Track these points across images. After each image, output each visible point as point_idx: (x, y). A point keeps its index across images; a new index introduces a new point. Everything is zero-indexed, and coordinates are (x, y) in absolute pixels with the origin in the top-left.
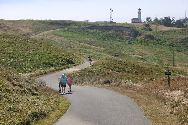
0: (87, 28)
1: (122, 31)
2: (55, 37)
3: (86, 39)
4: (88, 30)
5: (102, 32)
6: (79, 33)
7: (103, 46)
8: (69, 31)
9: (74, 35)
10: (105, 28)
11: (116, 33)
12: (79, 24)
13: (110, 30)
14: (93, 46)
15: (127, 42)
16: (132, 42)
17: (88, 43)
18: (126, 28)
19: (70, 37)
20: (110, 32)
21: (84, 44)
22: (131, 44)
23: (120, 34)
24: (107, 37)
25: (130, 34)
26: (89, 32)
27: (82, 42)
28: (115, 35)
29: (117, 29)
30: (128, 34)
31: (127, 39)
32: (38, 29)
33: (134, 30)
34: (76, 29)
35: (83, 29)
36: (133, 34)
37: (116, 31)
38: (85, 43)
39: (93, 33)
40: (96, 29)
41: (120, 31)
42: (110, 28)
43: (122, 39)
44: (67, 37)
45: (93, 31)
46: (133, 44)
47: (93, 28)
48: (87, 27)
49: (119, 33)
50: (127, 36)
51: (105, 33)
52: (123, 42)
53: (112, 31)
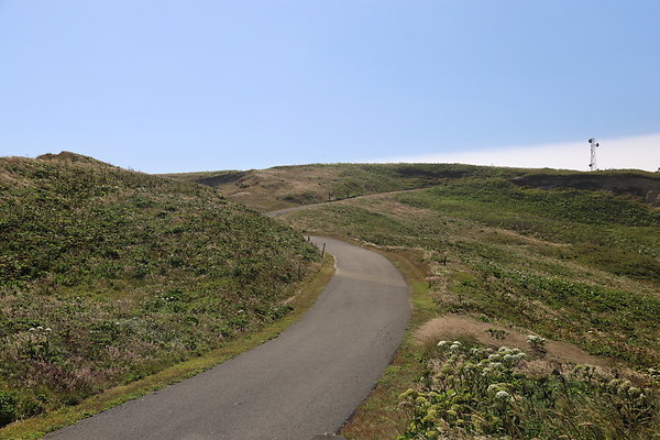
0: (516, 182)
1: (639, 192)
2: (398, 207)
3: (509, 215)
4: (519, 189)
5: (566, 195)
6: (486, 197)
7: (572, 240)
8: (453, 194)
9: (469, 204)
10: (578, 182)
11: (616, 198)
12: (489, 173)
13: (596, 187)
14: (531, 239)
17: (513, 229)
18: (655, 179)
19: (452, 208)
20: (596, 194)
21: (499, 230)
23: (633, 201)
24: (583, 209)
26: (520, 196)
27: (490, 224)
28: (615, 203)
29: (621, 185)
32: (355, 185)
34: (476, 186)
35: (502, 185)
37: (619, 192)
38: (505, 226)
39: (535, 199)
40: (546, 186)
41: (631, 190)
42: (594, 181)
43: (642, 219)
44: (442, 208)
45: (536, 191)
47: (536, 183)
48: (514, 181)
49: (630, 198)
50: (658, 209)
51: (576, 196)
52: (648, 228)
53: (604, 192)
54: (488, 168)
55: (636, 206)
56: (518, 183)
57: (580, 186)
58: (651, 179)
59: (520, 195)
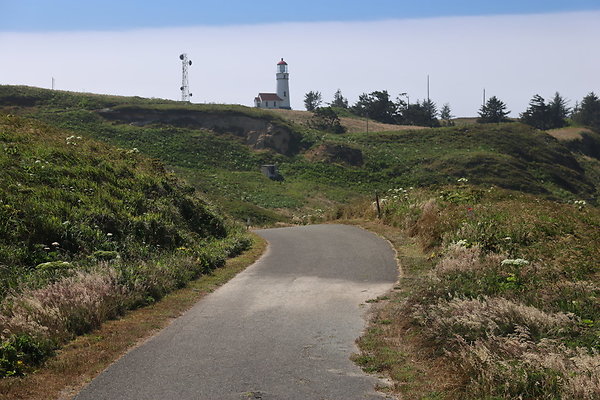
1: (241, 132)
4: (109, 124)
5: (163, 134)
10: (176, 117)
11: (220, 138)
12: (68, 101)
13: (196, 124)
15: (265, 173)
16: (282, 172)
18: (257, 118)
20: (196, 133)
22: (280, 178)
23: (235, 143)
24: (184, 150)
25: (272, 141)
26: (112, 133)
28: (216, 144)
29: (222, 123)
30: (266, 144)
31: (261, 162)
33: (285, 128)
35: (88, 119)
36: (284, 141)
37: (219, 130)
39: (129, 136)
40: (141, 122)
41: (233, 129)
42: (193, 117)
43: (243, 162)
45: (129, 127)
46: (287, 179)
47: (128, 117)
48: (103, 114)
49: (232, 138)
50: (259, 151)
51: (175, 135)
52: (249, 173)
53: (204, 130)
54: (68, 95)
55: (238, 148)
56: (108, 116)
57: (178, 123)
58: (253, 118)
59: (111, 131)
